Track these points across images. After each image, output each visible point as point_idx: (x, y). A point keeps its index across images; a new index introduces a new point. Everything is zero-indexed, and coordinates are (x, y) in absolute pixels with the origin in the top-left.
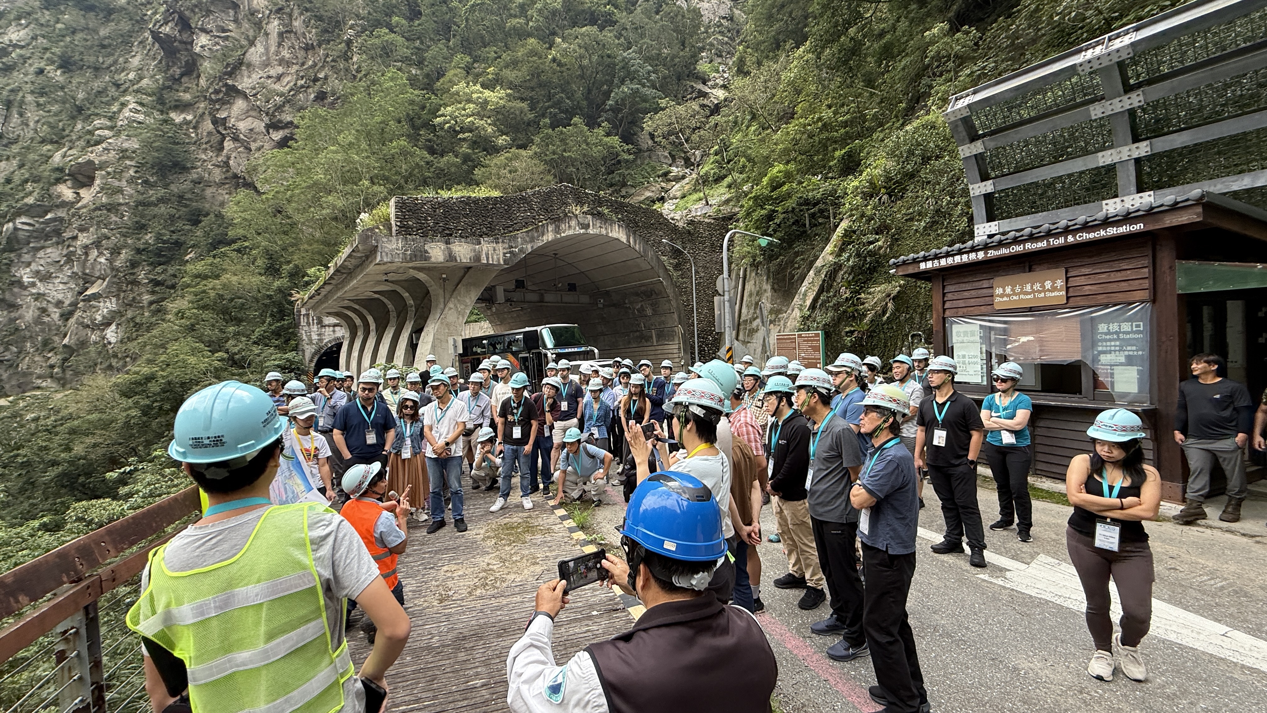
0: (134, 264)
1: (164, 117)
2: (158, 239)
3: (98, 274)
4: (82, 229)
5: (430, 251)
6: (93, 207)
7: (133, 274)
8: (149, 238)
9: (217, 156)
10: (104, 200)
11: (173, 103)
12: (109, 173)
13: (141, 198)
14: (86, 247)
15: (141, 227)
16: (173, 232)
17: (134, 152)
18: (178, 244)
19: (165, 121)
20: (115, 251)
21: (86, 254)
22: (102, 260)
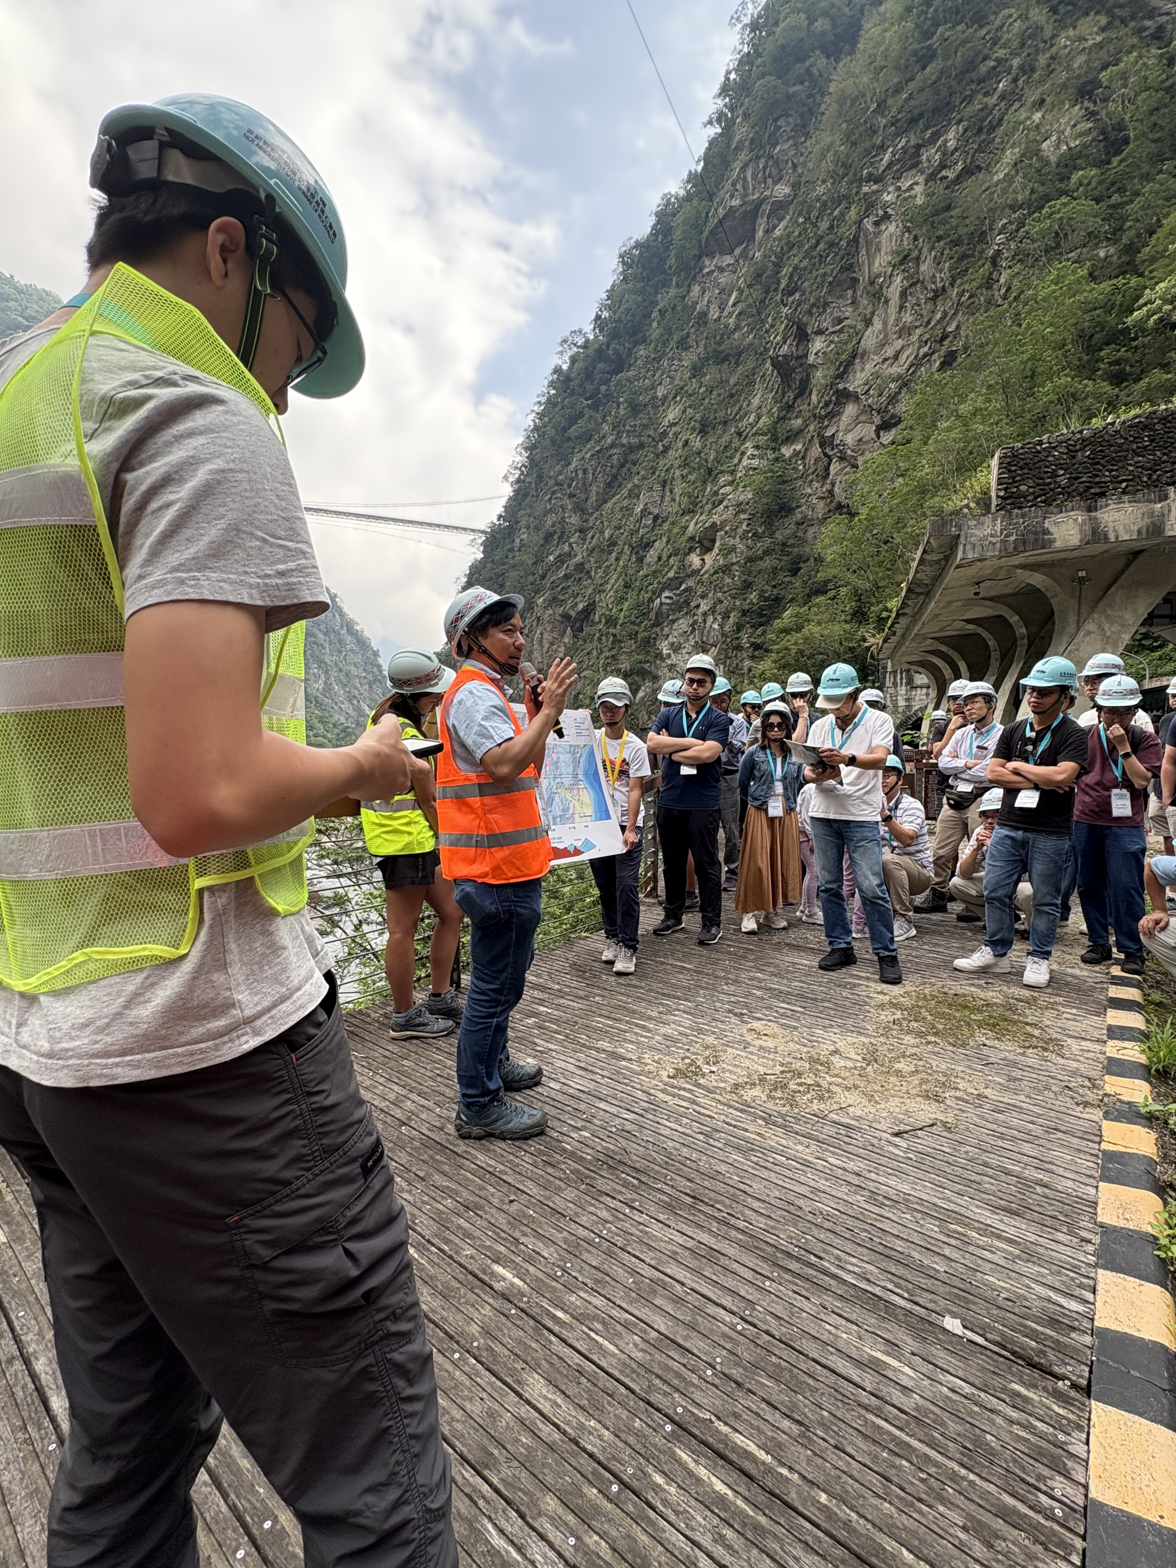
0: (739, 627)
1: (776, 455)
2: (761, 596)
3: (711, 641)
4: (703, 597)
5: (1053, 529)
6: (712, 571)
7: (737, 638)
8: (753, 596)
9: (822, 486)
10: (721, 562)
11: (786, 435)
12: (726, 532)
13: (750, 553)
14: (705, 614)
15: (747, 586)
16: (774, 587)
17: (747, 504)
18: (777, 600)
19: (777, 459)
20: (726, 616)
21: (705, 621)
22: (716, 626)
